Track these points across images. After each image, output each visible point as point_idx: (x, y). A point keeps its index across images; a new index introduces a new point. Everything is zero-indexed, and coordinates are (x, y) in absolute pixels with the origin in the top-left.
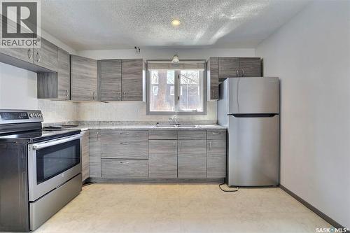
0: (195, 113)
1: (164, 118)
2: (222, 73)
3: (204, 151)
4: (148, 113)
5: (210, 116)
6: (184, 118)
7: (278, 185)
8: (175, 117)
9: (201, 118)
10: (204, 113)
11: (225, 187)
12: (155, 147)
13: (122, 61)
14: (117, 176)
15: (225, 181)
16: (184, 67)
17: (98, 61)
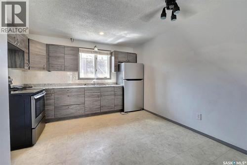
0: (106, 78)
1: (89, 82)
2: (120, 59)
3: (113, 97)
4: (79, 79)
5: (113, 80)
6: (100, 81)
7: (143, 109)
8: (95, 80)
9: (109, 81)
10: (110, 79)
11: (123, 113)
12: (89, 97)
13: (64, 47)
14: (65, 115)
15: (122, 110)
16: (100, 53)
17: (47, 44)
